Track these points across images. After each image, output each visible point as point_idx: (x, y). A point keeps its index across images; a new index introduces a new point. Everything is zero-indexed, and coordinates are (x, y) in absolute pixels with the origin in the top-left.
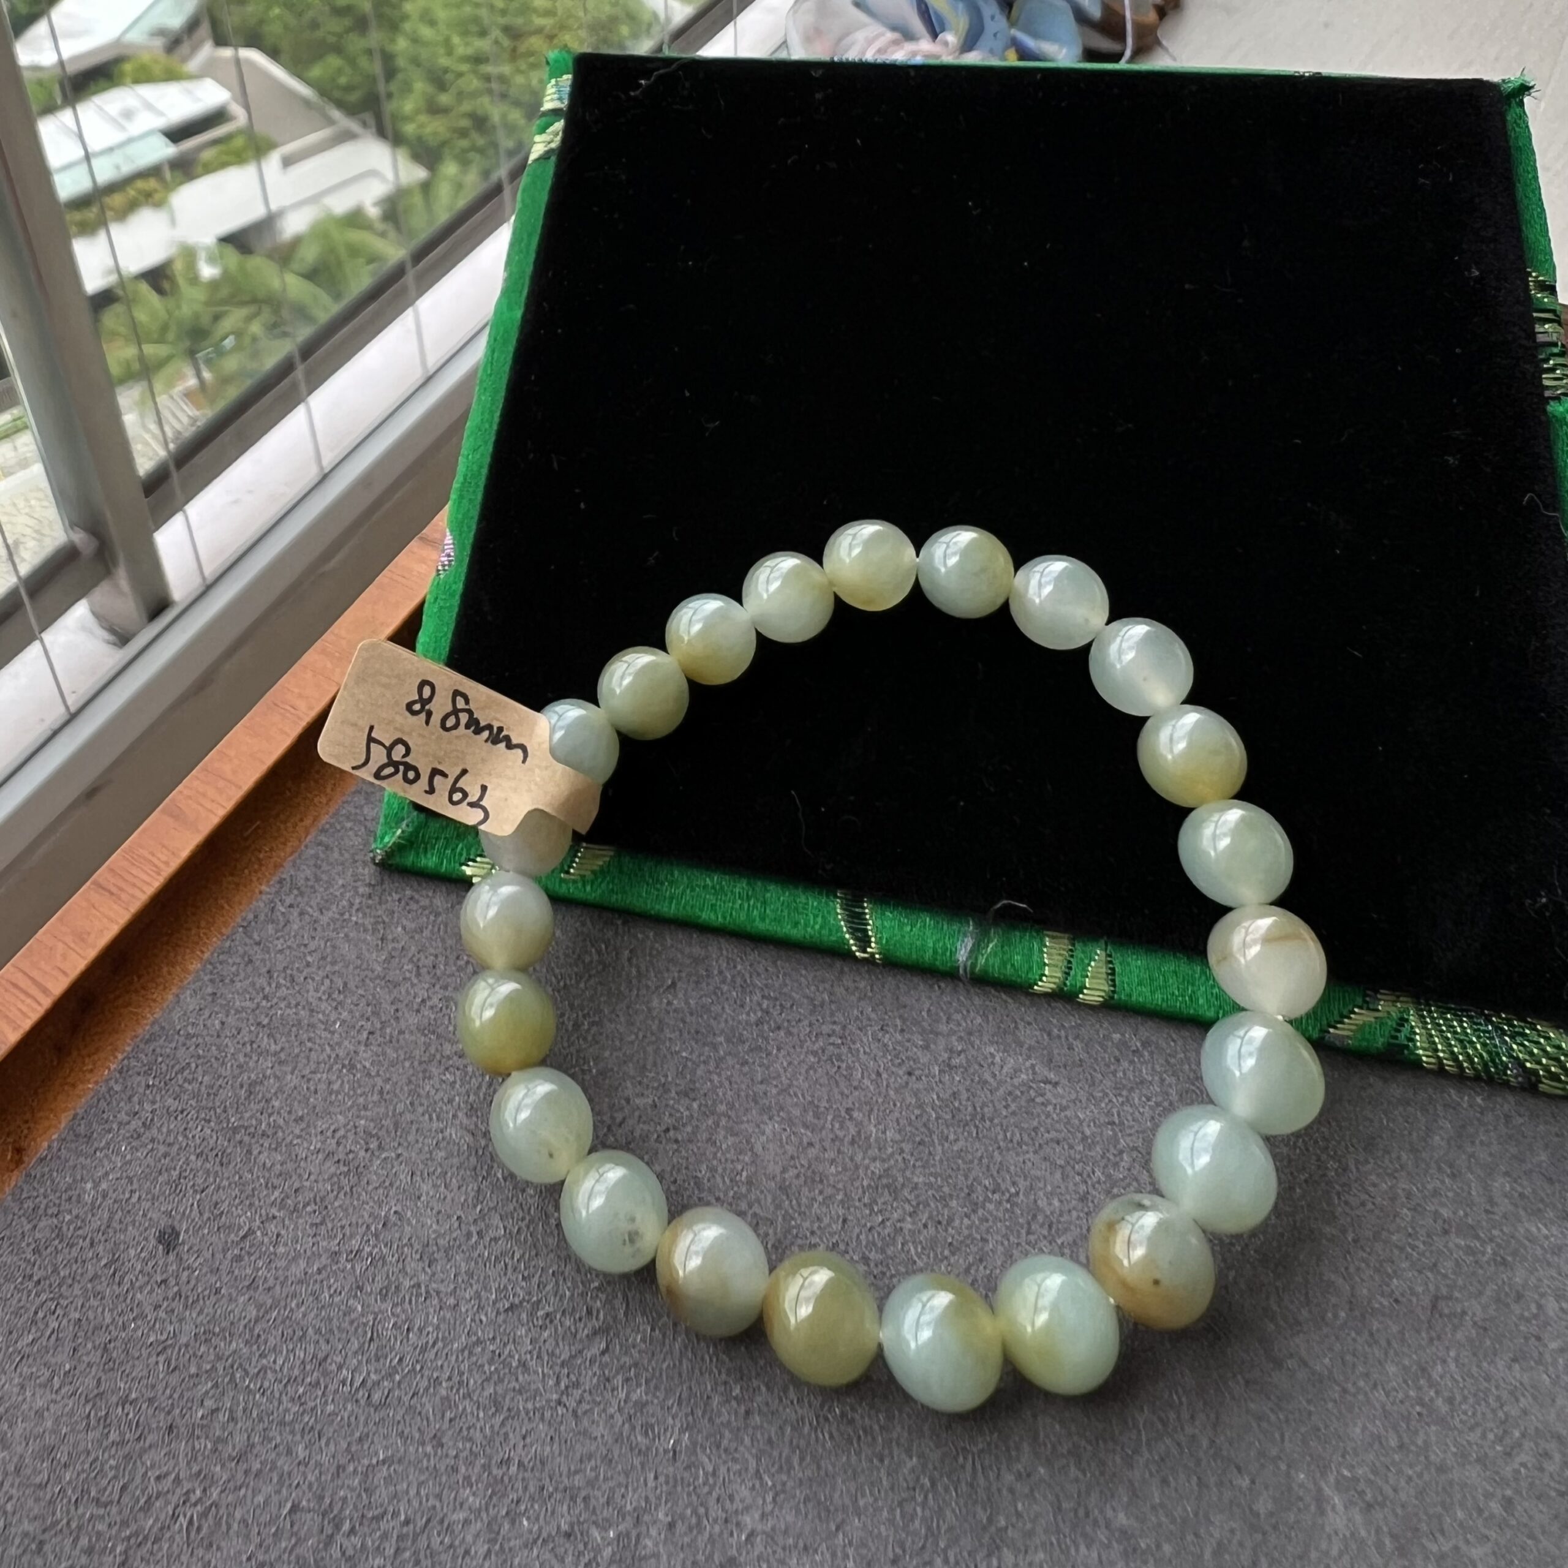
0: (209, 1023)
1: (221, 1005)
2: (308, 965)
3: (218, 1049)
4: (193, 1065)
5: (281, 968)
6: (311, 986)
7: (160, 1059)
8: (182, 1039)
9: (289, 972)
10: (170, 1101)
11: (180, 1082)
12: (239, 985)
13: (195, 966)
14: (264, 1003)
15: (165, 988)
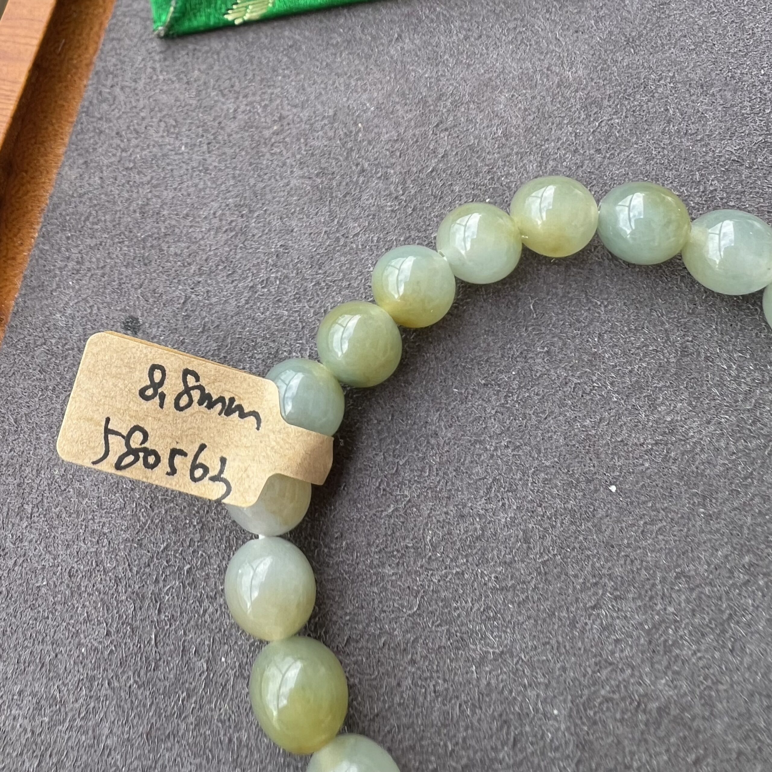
0: (91, 181)
1: (96, 167)
2: (143, 119)
3: (106, 195)
4: (94, 212)
5: (125, 128)
6: (152, 131)
7: (68, 218)
8: (77, 200)
9: (132, 128)
10: (89, 241)
11: (90, 226)
12: (100, 150)
13: (62, 150)
14: (124, 154)
15: (48, 172)
